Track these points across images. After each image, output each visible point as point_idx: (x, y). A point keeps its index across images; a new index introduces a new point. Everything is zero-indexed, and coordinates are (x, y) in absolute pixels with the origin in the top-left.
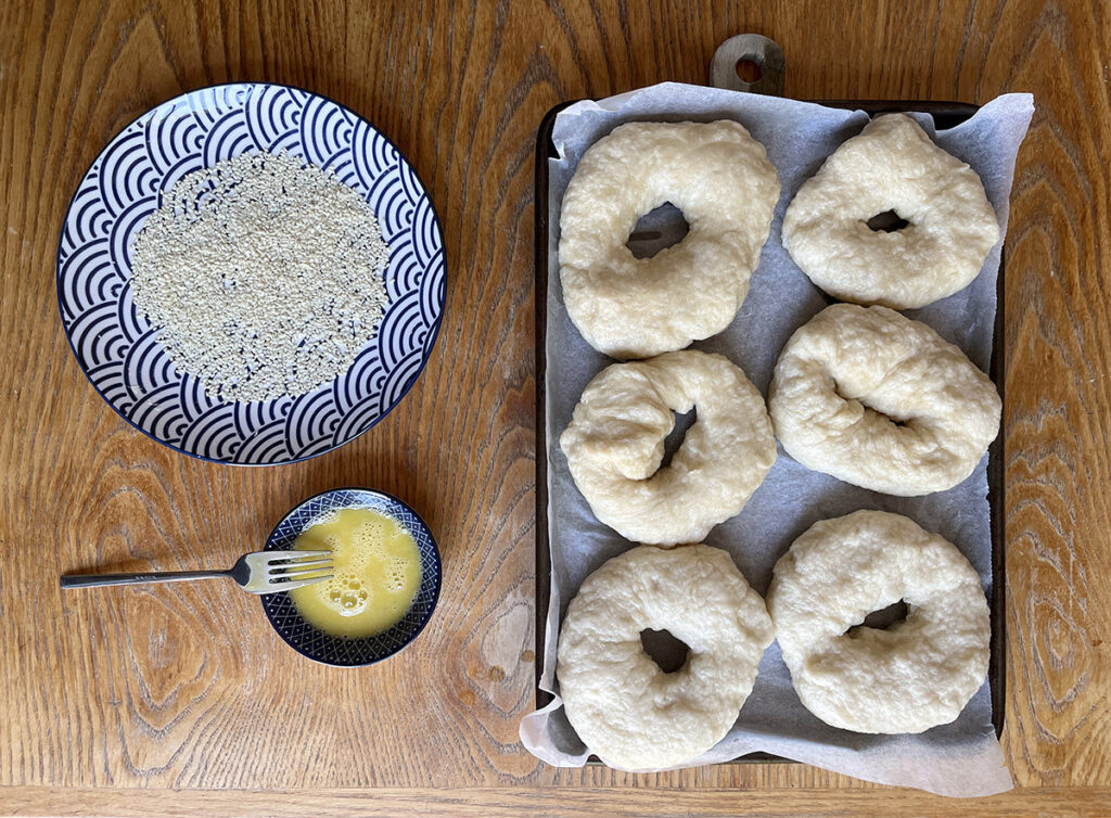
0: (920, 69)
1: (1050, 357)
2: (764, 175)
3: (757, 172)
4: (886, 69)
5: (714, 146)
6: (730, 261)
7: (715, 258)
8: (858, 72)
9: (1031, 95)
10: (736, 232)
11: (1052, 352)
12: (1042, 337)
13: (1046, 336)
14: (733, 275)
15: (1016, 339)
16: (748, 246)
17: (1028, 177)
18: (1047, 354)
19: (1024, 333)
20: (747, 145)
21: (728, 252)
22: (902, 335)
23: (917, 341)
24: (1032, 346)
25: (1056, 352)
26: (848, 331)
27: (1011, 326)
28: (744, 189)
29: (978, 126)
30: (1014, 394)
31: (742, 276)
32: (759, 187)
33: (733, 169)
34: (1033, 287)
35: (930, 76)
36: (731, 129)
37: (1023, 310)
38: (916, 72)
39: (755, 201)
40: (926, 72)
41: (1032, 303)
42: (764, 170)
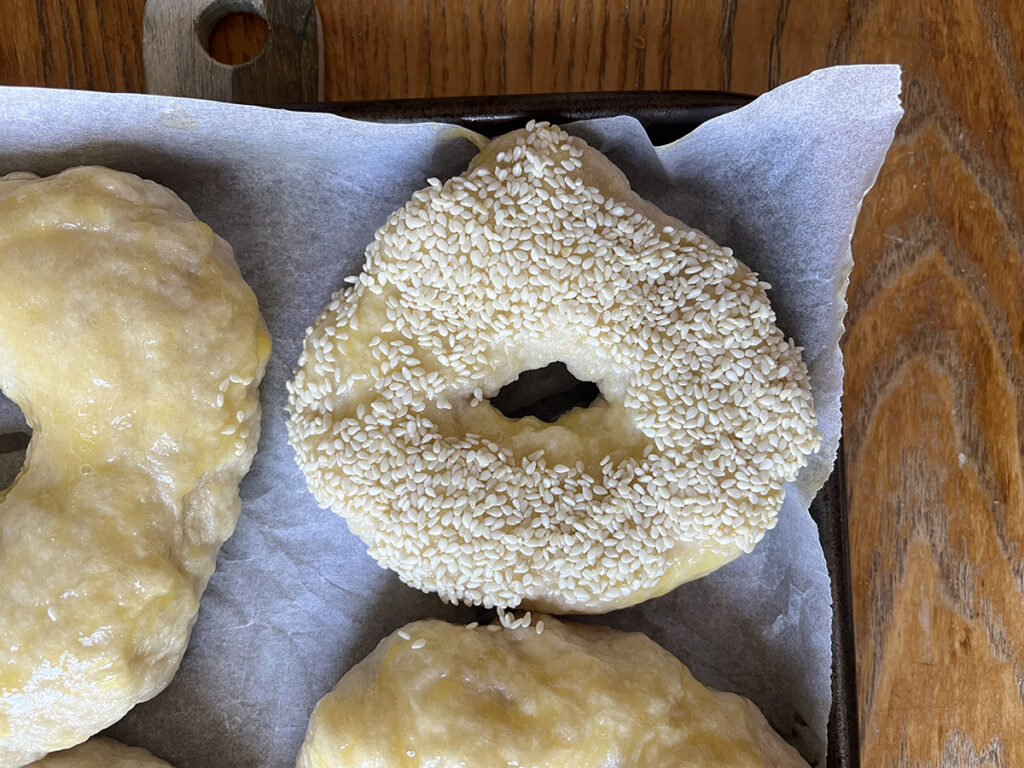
0: (643, 21)
1: (965, 644)
2: (184, 312)
3: (160, 306)
4: (567, 20)
5: (28, 247)
6: (87, 561)
7: (46, 555)
8: (502, 30)
9: (896, 70)
10: (114, 473)
11: (968, 631)
12: (947, 600)
13: (956, 597)
14: (101, 598)
15: (890, 608)
16: (158, 507)
17: (898, 246)
18: (960, 636)
19: (907, 596)
20: (134, 236)
21: (85, 536)
22: (574, 722)
23: (623, 729)
24: (925, 621)
25: (976, 634)
26: (428, 724)
27: (878, 581)
28: (120, 359)
29: (764, 150)
30: (891, 731)
31: (132, 594)
32: (165, 348)
33: (79, 306)
34: (920, 491)
35: (667, 31)
36: (85, 193)
37: (902, 544)
38: (634, 25)
39: (159, 386)
40: (656, 23)
41: (921, 527)
42: (187, 299)
